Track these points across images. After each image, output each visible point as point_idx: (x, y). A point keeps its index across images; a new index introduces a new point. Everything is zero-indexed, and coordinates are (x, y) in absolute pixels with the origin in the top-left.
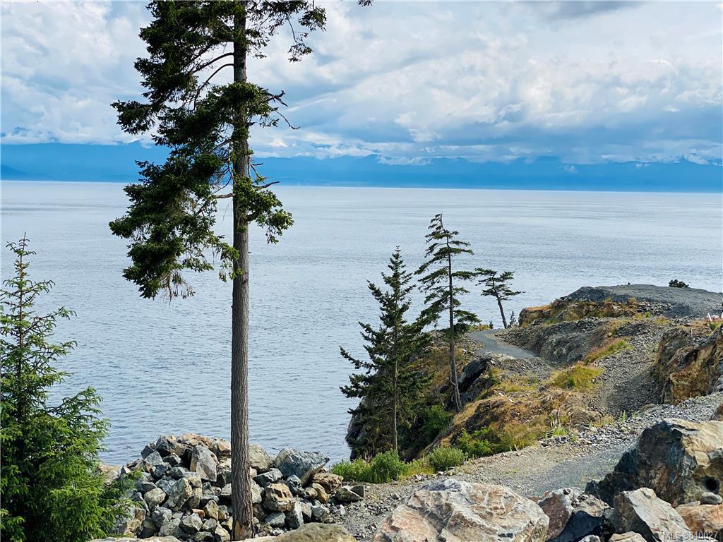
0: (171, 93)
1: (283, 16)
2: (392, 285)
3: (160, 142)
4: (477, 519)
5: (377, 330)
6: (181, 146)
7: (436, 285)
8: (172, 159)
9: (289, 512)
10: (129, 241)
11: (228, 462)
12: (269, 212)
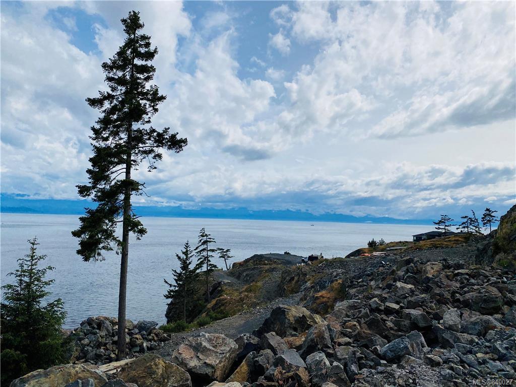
0: (100, 182)
1: (146, 155)
2: (185, 255)
3: (95, 200)
4: (211, 348)
5: (179, 272)
6: (103, 202)
7: (202, 255)
8: (99, 207)
9: (141, 346)
10: (80, 239)
11: (117, 327)
12: (138, 228)
